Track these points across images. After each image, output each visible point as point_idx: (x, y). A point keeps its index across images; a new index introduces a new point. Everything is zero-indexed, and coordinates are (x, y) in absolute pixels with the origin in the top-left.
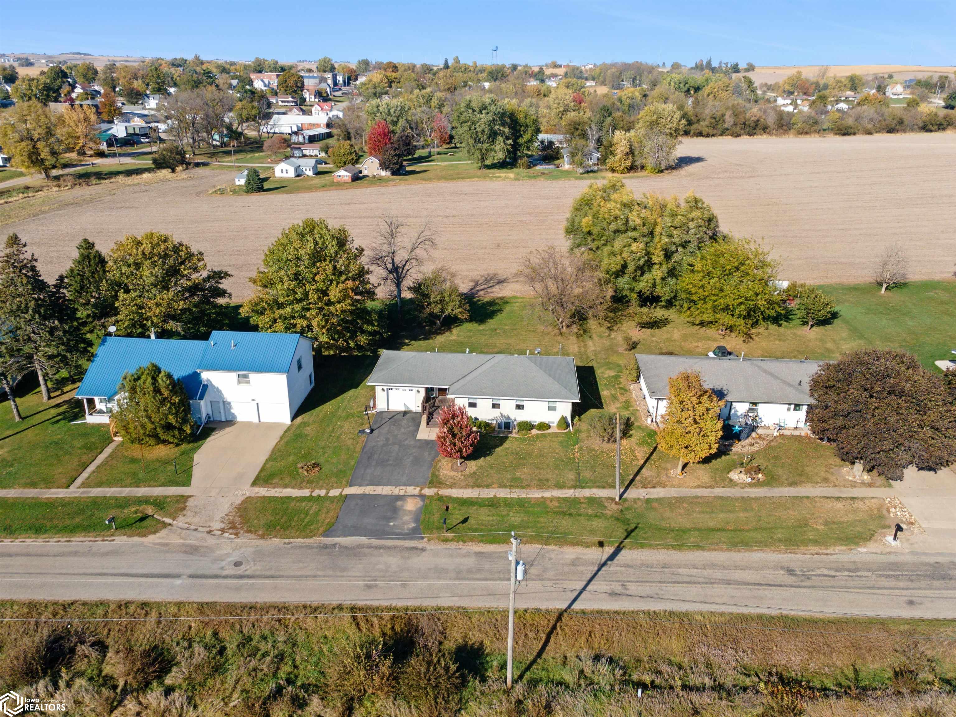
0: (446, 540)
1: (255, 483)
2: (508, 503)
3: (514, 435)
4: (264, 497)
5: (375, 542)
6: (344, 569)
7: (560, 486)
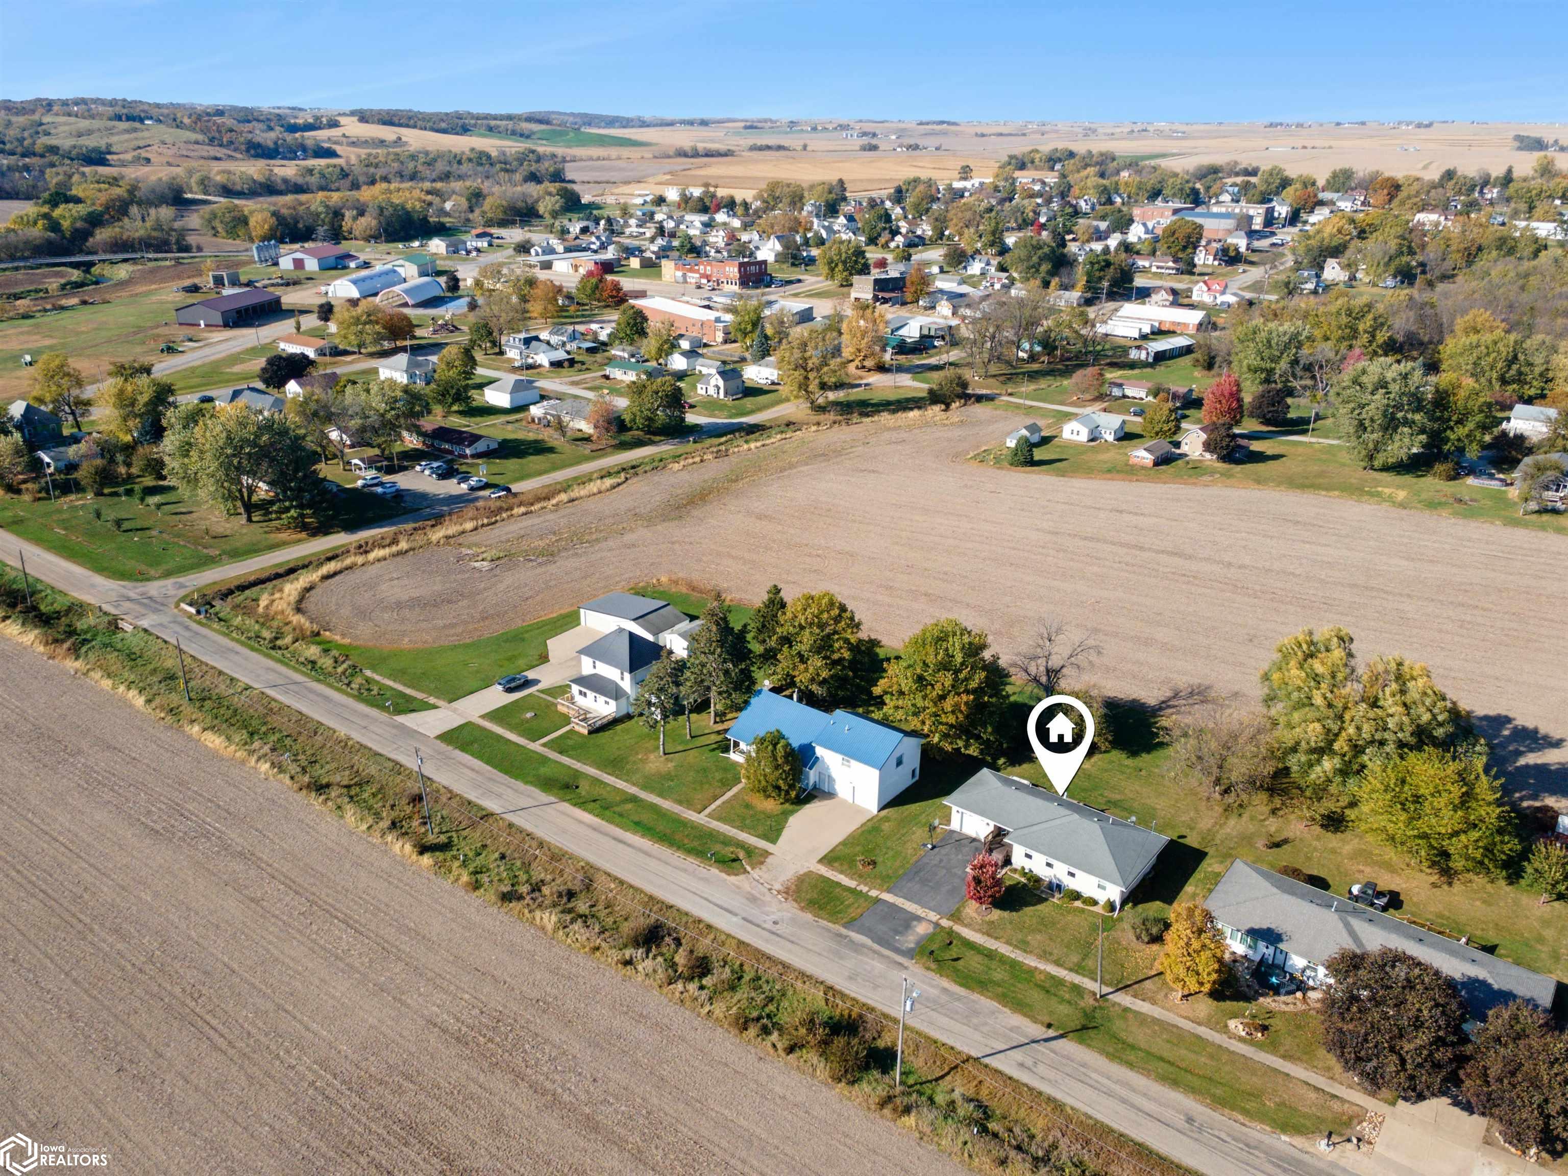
0: (928, 969)
1: (821, 861)
2: (1003, 960)
3: (1056, 899)
4: (821, 876)
5: (876, 947)
6: (841, 958)
7: (1058, 963)
